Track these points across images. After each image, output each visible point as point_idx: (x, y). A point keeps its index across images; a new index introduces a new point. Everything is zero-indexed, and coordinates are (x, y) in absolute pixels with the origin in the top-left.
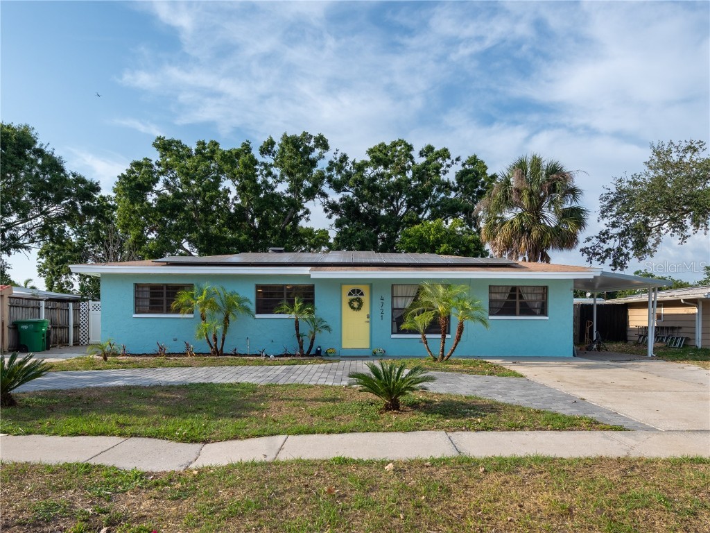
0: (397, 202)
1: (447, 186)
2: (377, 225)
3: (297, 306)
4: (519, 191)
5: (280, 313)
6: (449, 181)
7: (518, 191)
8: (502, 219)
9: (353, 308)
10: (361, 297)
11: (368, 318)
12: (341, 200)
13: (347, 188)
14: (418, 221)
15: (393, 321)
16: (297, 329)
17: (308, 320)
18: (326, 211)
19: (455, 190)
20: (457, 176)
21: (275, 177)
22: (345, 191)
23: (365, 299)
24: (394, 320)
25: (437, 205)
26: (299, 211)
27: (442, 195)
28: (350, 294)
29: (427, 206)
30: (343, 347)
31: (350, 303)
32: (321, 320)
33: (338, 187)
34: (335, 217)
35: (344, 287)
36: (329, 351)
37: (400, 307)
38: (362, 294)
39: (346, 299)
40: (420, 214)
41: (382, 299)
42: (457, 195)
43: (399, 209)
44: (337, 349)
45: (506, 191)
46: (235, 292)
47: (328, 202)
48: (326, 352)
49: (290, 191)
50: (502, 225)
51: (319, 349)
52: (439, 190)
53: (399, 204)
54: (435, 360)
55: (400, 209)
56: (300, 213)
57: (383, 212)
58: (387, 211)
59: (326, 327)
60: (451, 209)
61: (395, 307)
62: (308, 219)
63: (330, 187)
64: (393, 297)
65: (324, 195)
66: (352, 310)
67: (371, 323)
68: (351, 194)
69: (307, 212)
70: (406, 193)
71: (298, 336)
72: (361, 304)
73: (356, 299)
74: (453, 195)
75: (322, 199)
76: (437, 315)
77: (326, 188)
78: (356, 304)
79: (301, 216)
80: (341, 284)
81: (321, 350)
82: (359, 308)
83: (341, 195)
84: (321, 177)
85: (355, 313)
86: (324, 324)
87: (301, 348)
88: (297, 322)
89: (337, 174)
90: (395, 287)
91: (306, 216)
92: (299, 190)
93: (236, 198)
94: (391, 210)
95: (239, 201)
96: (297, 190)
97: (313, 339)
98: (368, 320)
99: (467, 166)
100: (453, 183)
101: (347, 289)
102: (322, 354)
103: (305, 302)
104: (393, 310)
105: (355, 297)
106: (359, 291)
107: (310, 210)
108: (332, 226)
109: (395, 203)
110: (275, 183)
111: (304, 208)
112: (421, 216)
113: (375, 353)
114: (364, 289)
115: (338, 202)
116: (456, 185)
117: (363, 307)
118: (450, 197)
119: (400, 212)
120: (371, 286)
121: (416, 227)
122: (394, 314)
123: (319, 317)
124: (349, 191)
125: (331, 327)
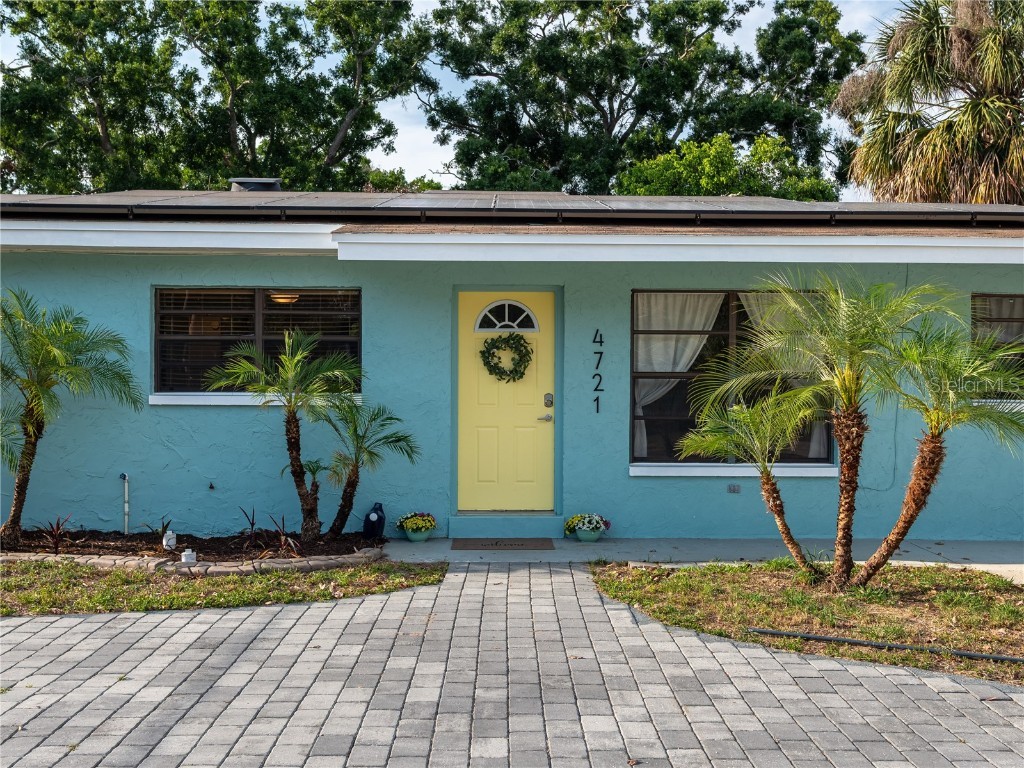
0: (611, 101)
1: (732, 65)
2: (560, 158)
3: (291, 365)
4: (970, 38)
5: (229, 389)
6: (738, 53)
7: (968, 38)
8: (915, 120)
9: (495, 370)
10: (526, 333)
11: (549, 403)
12: (471, 94)
13: (484, 65)
14: (667, 146)
15: (634, 417)
16: (294, 445)
17: (334, 415)
18: (433, 123)
19: (753, 75)
20: (760, 37)
21: (307, 41)
22: (480, 72)
23: (540, 339)
24: (640, 412)
25: (710, 110)
26: (369, 128)
27: (722, 88)
28: (486, 323)
29: (686, 114)
30: (462, 506)
31: (487, 355)
32: (381, 415)
33: (463, 60)
34: (456, 137)
35: (465, 297)
36: (409, 524)
37: (658, 368)
38: (528, 323)
39: (472, 339)
40: (670, 126)
41: (598, 340)
42: (757, 87)
43: (615, 121)
44: (440, 513)
45: (931, 39)
46: (68, 312)
47: (439, 102)
48: (401, 526)
49: (344, 71)
50: (921, 136)
51: (374, 517)
52: (712, 77)
53: (616, 105)
54: (818, 577)
55: (619, 117)
56: (372, 132)
57: (575, 128)
58: (586, 124)
59: (398, 441)
60: (747, 120)
61: (642, 367)
62: (390, 148)
63: (443, 64)
64: (634, 332)
65: (431, 85)
66: (493, 377)
67: (558, 422)
68: (494, 80)
69: (389, 130)
70: (635, 73)
71: (298, 473)
72: (523, 357)
73: (506, 341)
74: (748, 87)
75: (424, 95)
76: (824, 401)
77: (432, 65)
78: (506, 359)
79: (373, 139)
80: (456, 289)
81: (381, 520)
82: (516, 374)
83: (470, 84)
84: (422, 42)
85: (506, 388)
86: (391, 429)
87: (310, 512)
88: (292, 422)
89: (461, 34)
90: (641, 299)
91: (386, 140)
92: (365, 71)
93: (207, 92)
94: (596, 124)
95: (216, 98)
96: (359, 70)
97: (352, 484)
98: (550, 411)
99: (787, 12)
100: (749, 58)
101: (476, 304)
102: (387, 532)
103: (319, 352)
104: (636, 377)
105: (505, 333)
106: (516, 311)
107: (396, 126)
108: (448, 166)
109: (605, 103)
110: (308, 55)
111: (380, 122)
112: (671, 134)
113: (572, 530)
114: (538, 305)
115: (462, 101)
116: (757, 61)
117: (532, 366)
118: (742, 92)
119: (617, 129)
120: (560, 293)
121: (661, 158)
122: (641, 393)
123: (374, 403)
124: (488, 74)
125: (418, 440)
